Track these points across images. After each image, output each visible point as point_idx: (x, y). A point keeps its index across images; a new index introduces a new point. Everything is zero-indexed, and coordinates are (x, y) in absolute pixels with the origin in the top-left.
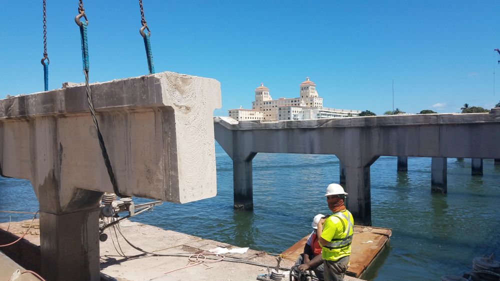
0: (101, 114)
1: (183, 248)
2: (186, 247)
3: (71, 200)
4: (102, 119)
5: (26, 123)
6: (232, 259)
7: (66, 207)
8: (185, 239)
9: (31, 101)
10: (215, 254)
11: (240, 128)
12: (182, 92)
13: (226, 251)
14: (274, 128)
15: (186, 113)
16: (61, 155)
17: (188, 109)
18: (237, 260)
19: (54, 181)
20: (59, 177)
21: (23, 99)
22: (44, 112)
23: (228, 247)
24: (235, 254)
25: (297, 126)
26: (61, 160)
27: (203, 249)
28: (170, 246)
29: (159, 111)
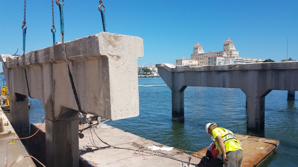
0: (72, 61)
1: (132, 144)
2: (134, 144)
3: (60, 113)
4: (73, 65)
5: (39, 67)
6: (161, 154)
7: (58, 117)
8: (136, 138)
9: (40, 54)
10: (151, 150)
11: (177, 70)
12: (114, 46)
13: (158, 148)
14: (199, 70)
15: (117, 60)
16: (54, 86)
17: (118, 57)
18: (164, 155)
19: (52, 102)
20: (54, 99)
21: (36, 52)
22: (45, 60)
23: (160, 146)
24: (163, 151)
25: (214, 69)
26: (55, 89)
27: (144, 146)
28: (125, 142)
29: (100, 58)
